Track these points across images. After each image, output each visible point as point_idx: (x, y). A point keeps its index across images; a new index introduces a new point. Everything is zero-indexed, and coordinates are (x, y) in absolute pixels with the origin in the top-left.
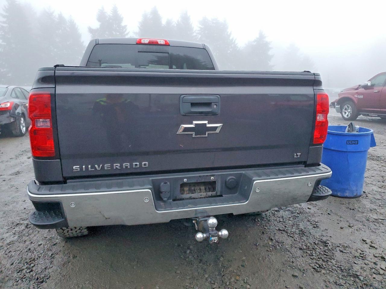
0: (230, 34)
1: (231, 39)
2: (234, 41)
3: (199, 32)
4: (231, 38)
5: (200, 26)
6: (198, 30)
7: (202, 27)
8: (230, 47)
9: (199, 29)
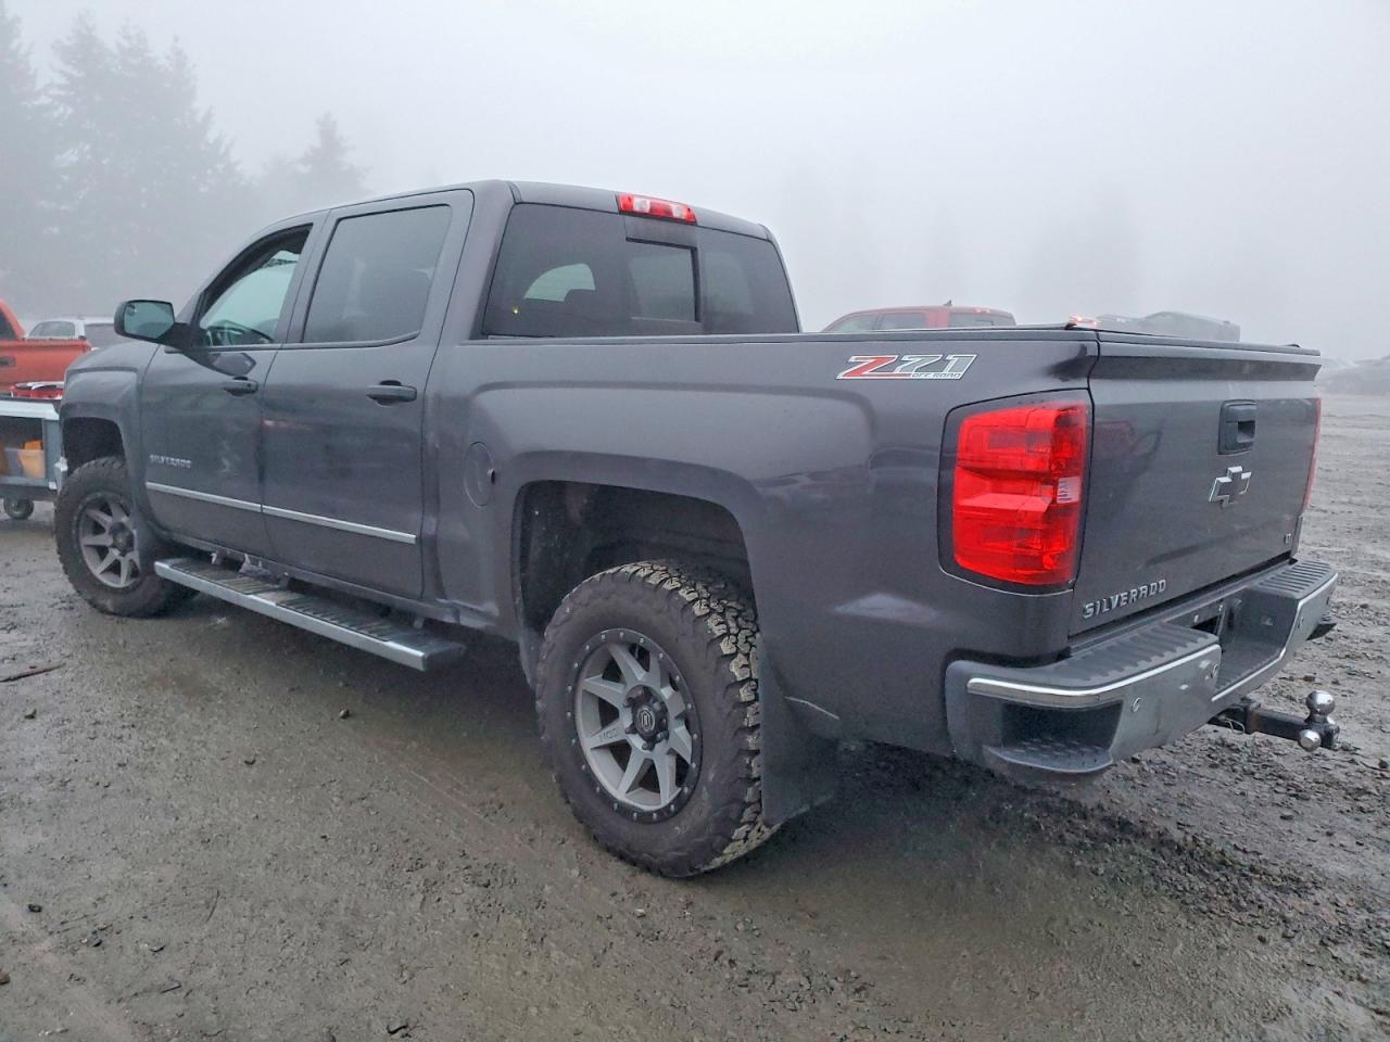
0: (208, 117)
1: (211, 142)
2: (222, 149)
3: (63, 93)
4: (211, 136)
5: (68, 69)
6: (61, 87)
7: (75, 73)
8: (209, 172)
9: (63, 81)
